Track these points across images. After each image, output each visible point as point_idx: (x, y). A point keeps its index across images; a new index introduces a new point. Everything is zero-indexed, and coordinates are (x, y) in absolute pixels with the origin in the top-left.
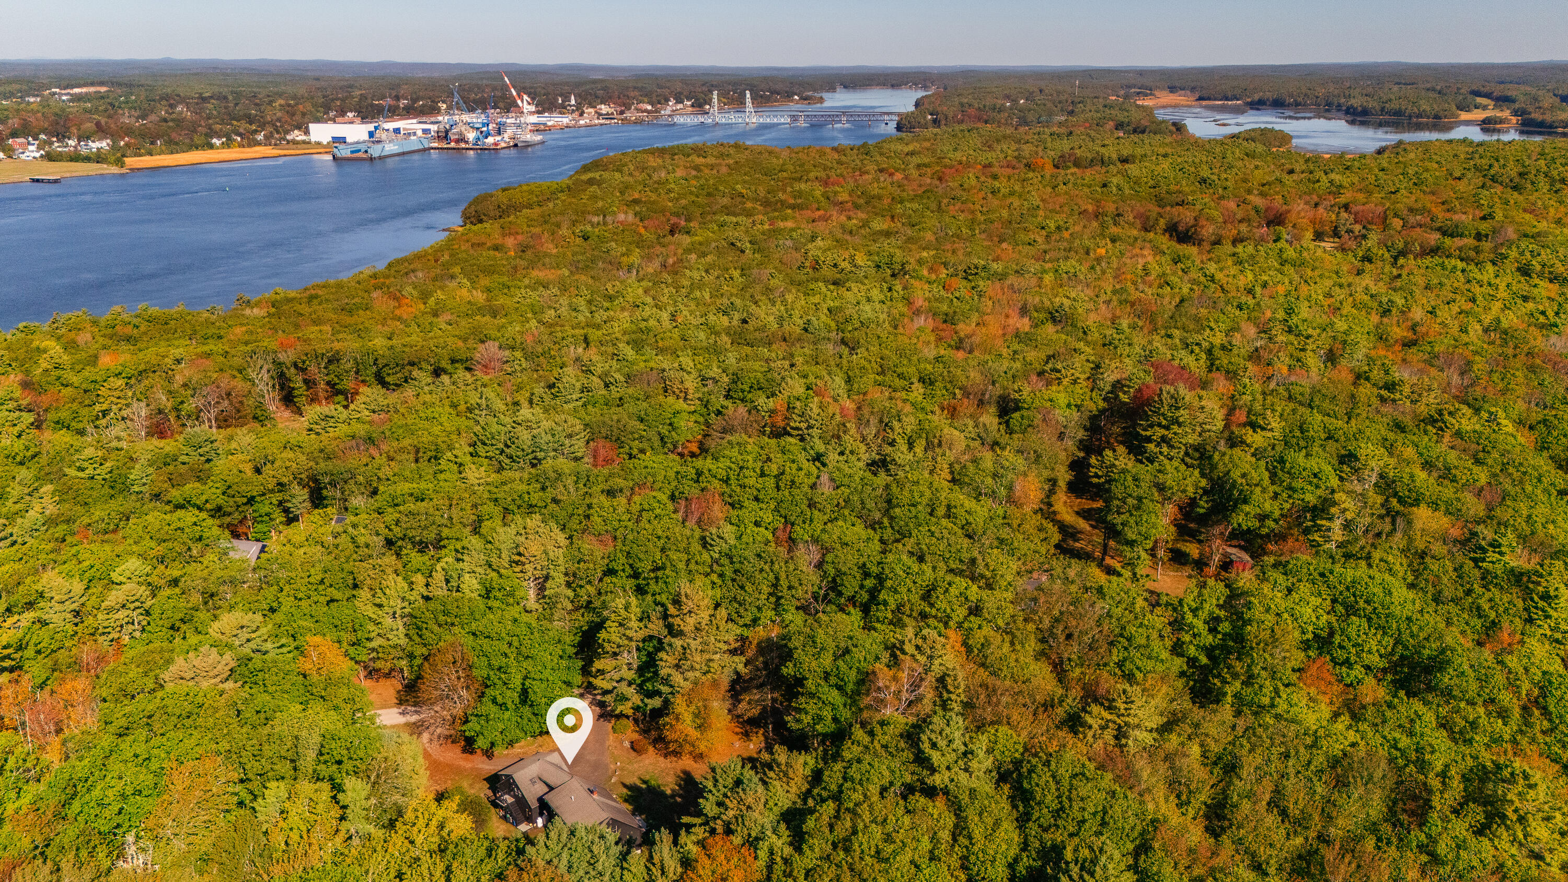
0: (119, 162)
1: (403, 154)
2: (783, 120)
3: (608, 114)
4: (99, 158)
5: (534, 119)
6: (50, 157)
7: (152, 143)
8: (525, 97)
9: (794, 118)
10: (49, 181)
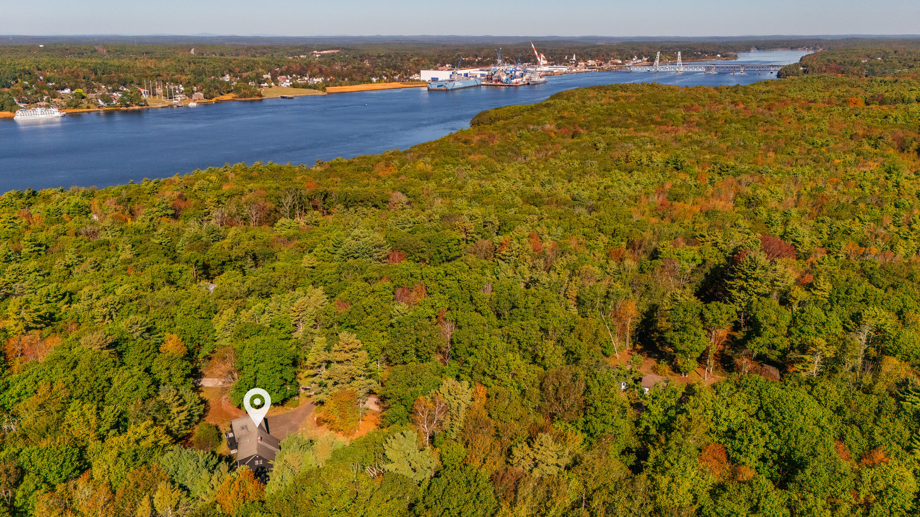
0: (324, 89)
1: (465, 88)
2: (700, 70)
3: (592, 65)
4: (315, 87)
5: (546, 69)
6: (294, 86)
7: (343, 80)
8: (542, 56)
9: (708, 69)
10: (289, 98)
